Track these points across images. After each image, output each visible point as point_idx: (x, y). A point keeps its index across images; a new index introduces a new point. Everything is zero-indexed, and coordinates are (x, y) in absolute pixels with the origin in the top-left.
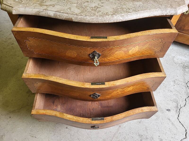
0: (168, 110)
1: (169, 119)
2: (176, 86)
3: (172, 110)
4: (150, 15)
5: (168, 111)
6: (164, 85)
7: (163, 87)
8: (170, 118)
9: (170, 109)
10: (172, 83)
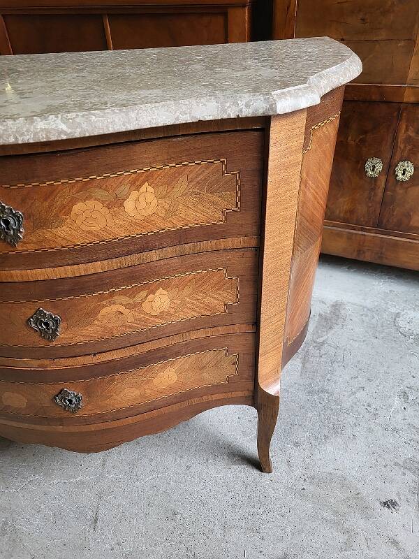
0: (390, 504)
1: (395, 543)
2: (410, 411)
3: (403, 505)
4: (177, 118)
5: (389, 507)
6: (369, 408)
7: (367, 416)
8: (399, 538)
9: (395, 498)
10: (397, 402)
